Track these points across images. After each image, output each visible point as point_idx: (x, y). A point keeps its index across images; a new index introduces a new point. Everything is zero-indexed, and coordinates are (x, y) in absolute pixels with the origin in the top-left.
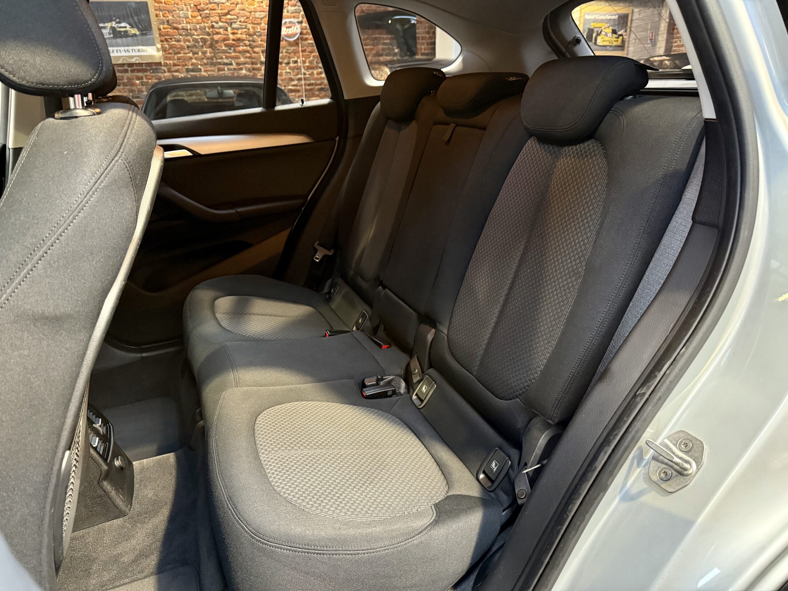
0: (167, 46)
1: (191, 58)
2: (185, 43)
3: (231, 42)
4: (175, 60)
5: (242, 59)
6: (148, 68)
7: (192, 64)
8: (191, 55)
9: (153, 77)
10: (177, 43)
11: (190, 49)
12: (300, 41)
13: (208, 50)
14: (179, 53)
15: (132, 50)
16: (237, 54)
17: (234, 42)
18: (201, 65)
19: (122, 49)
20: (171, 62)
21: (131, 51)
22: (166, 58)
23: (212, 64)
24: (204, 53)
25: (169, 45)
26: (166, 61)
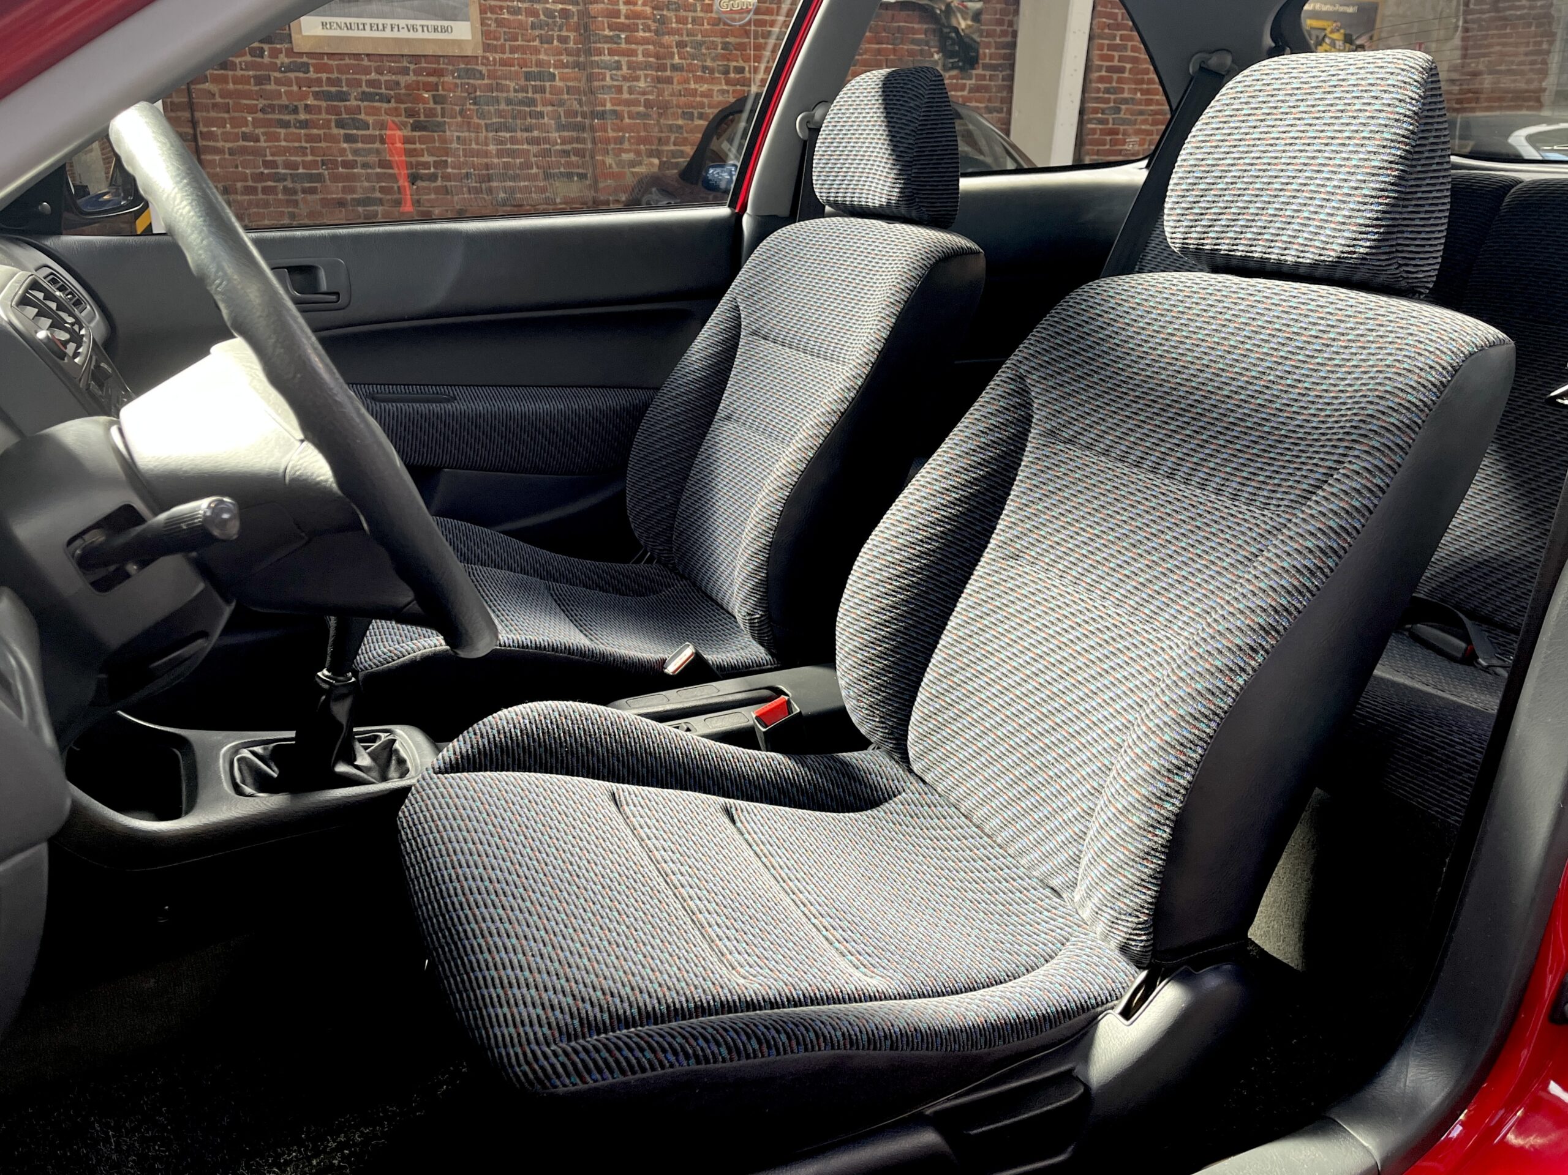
0: (490, 22)
1: (537, 51)
3: (622, 20)
4: (504, 52)
5: (640, 58)
6: (450, 67)
7: (539, 63)
8: (537, 43)
9: (456, 85)
10: (511, 17)
11: (537, 32)
12: (753, 28)
13: (572, 35)
15: (423, 26)
16: (633, 46)
17: (627, 21)
18: (556, 67)
19: (402, 23)
20: (498, 56)
21: (420, 29)
22: (487, 48)
23: (576, 65)
24: (563, 40)
25: (496, 20)
26: (488, 54)
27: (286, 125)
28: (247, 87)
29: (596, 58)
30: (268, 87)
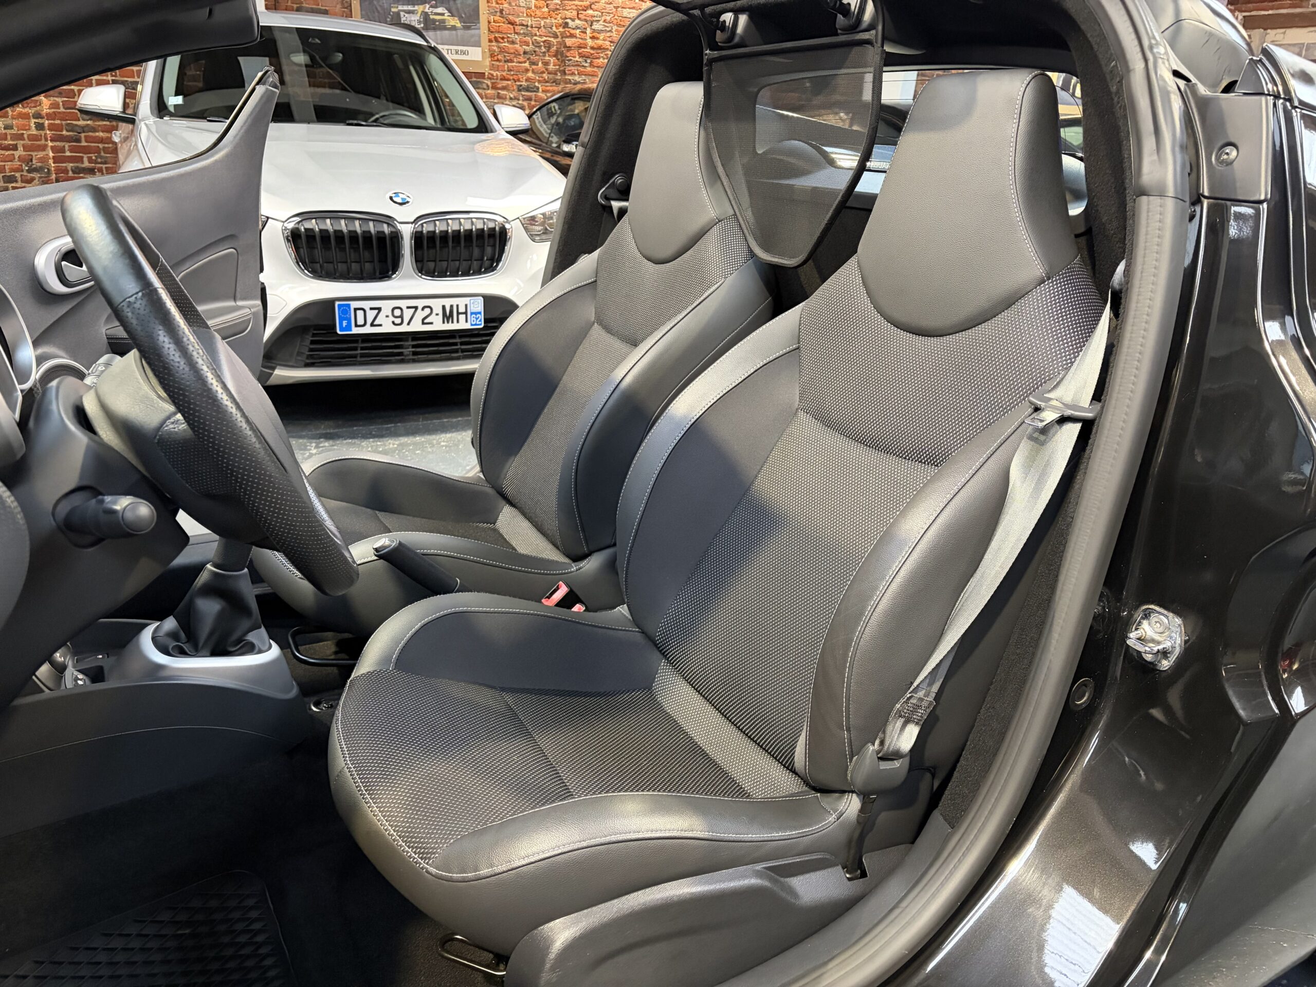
0: (495, 48)
1: (527, 70)
2: (521, 46)
3: (589, 50)
4: (504, 71)
7: (528, 79)
8: (527, 65)
10: (510, 46)
11: (528, 56)
13: (553, 60)
14: (512, 61)
16: (595, 69)
17: (592, 52)
18: (539, 82)
20: (499, 73)
22: (492, 67)
23: (556, 82)
24: (546, 64)
25: (499, 47)
26: (492, 72)
29: (570, 77)
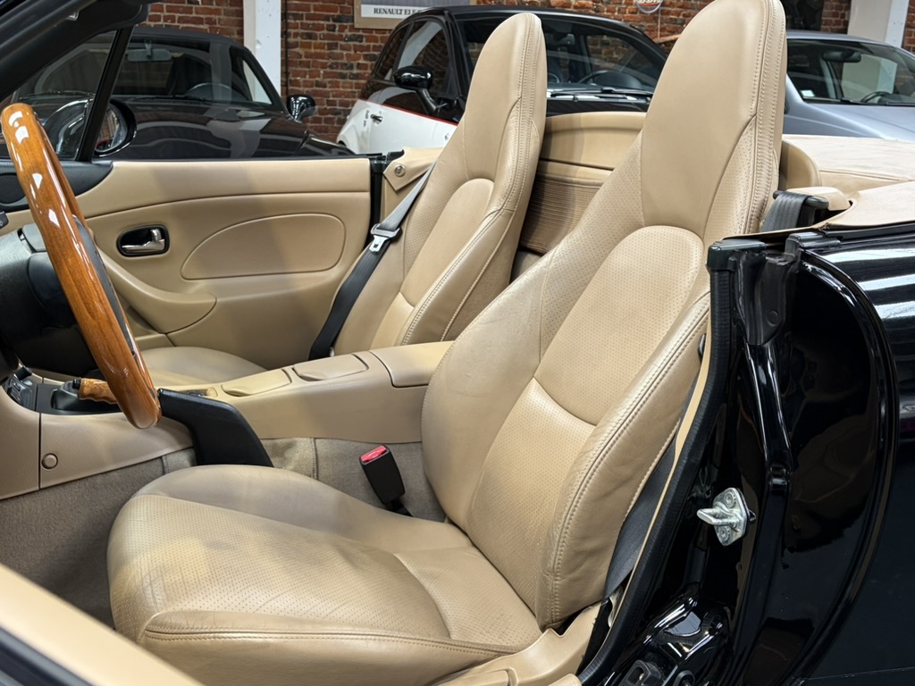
12: (660, 15)
27: (343, 76)
28: (322, 51)
30: (336, 51)
